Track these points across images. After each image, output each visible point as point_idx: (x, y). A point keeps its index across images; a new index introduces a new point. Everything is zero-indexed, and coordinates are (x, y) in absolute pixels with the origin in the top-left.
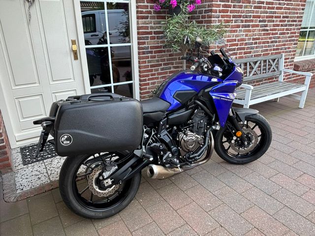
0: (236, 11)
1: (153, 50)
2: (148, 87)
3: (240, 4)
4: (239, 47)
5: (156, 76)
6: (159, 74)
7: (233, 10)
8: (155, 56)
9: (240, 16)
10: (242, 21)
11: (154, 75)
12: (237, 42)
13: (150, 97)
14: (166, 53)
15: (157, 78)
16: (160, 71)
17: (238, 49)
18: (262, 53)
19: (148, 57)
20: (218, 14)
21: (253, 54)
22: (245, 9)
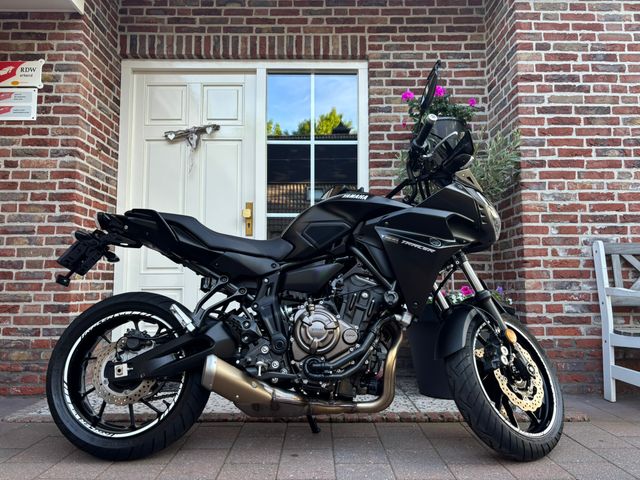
0: (599, 132)
3: (608, 116)
4: (628, 213)
7: (587, 129)
9: (616, 142)
10: (625, 153)
12: (616, 201)
20: (537, 137)
22: (630, 127)
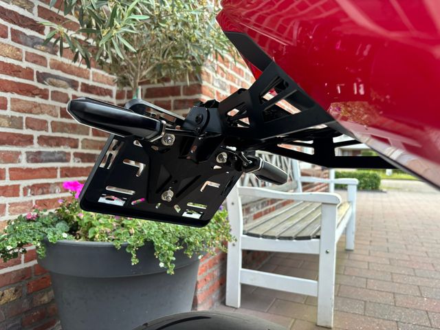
6: (18, 174)
8: (4, 100)
14: (50, 102)
15: (14, 191)
16: (24, 164)
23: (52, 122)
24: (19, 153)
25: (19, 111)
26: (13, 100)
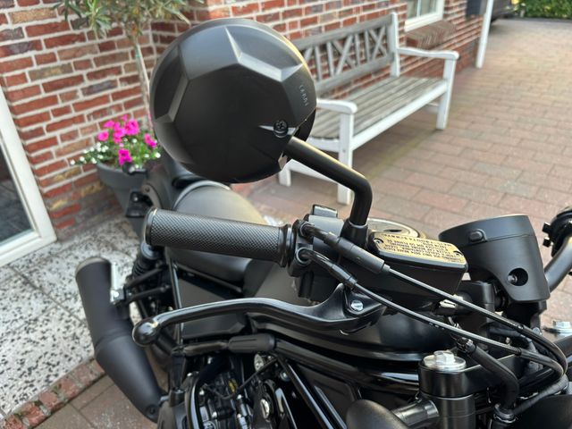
1: (42, 38)
2: (53, 149)
5: (73, 114)
6: (79, 106)
8: (53, 54)
11: (66, 110)
13: (69, 176)
14: (88, 42)
15: (80, 119)
16: (81, 98)
17: (287, 14)
18: (342, 20)
19: (28, 62)
21: (323, 24)
23: (95, 59)
24: (75, 92)
25: (66, 59)
26: (60, 52)
